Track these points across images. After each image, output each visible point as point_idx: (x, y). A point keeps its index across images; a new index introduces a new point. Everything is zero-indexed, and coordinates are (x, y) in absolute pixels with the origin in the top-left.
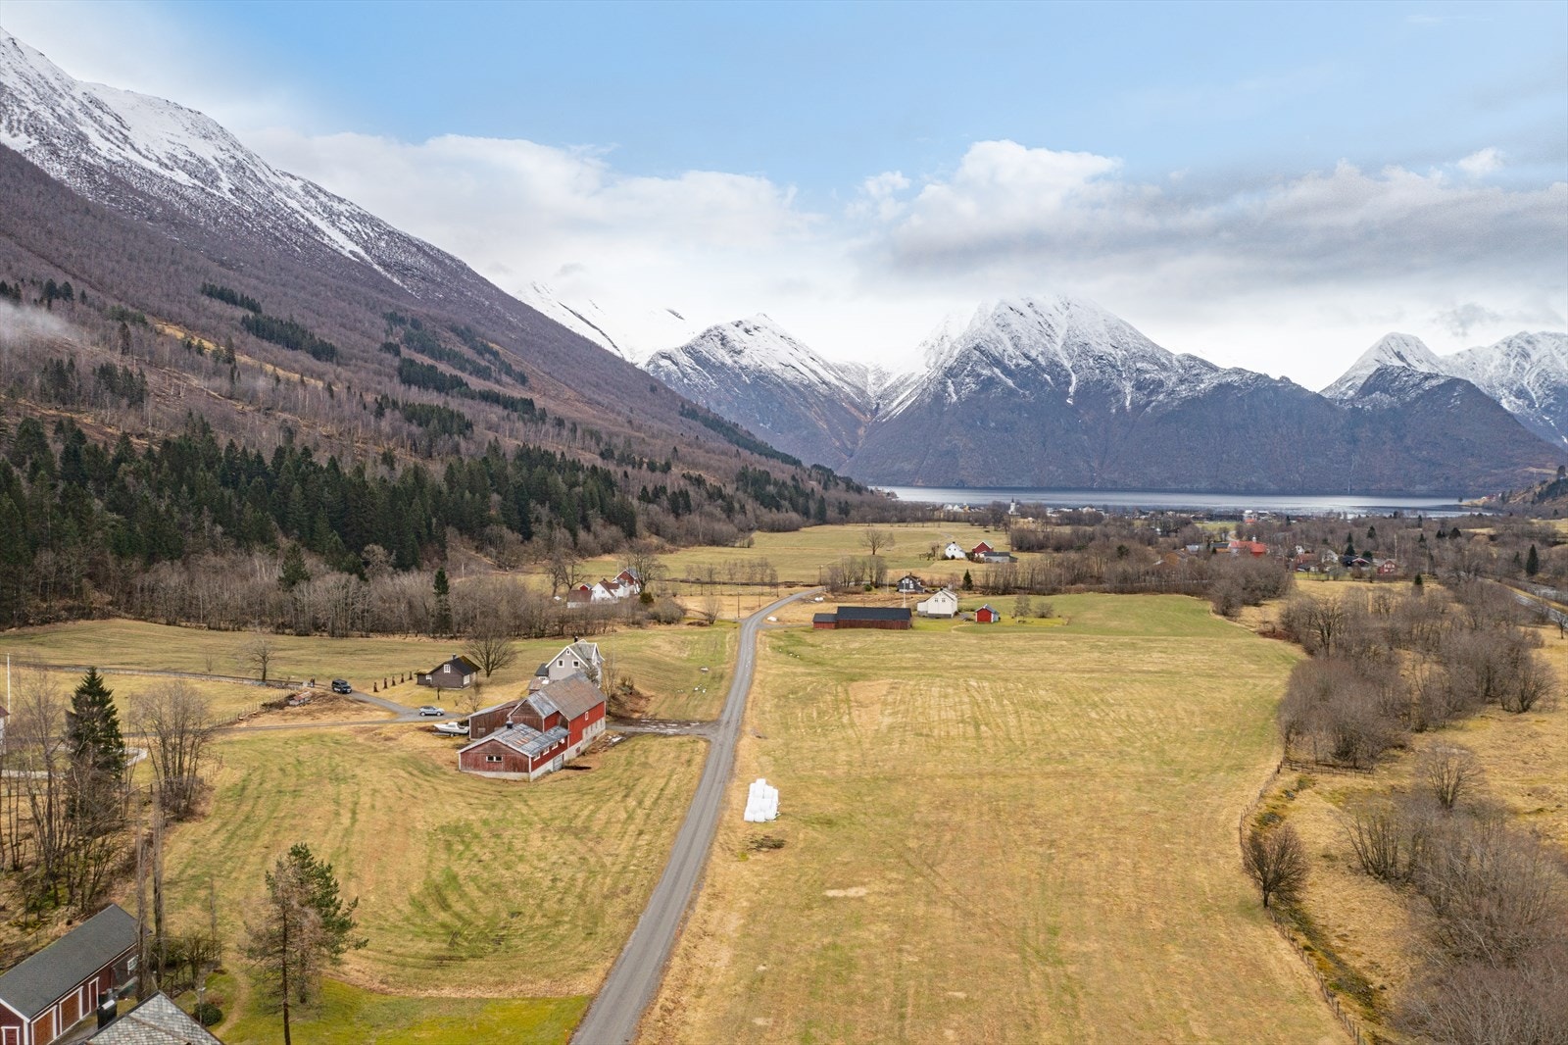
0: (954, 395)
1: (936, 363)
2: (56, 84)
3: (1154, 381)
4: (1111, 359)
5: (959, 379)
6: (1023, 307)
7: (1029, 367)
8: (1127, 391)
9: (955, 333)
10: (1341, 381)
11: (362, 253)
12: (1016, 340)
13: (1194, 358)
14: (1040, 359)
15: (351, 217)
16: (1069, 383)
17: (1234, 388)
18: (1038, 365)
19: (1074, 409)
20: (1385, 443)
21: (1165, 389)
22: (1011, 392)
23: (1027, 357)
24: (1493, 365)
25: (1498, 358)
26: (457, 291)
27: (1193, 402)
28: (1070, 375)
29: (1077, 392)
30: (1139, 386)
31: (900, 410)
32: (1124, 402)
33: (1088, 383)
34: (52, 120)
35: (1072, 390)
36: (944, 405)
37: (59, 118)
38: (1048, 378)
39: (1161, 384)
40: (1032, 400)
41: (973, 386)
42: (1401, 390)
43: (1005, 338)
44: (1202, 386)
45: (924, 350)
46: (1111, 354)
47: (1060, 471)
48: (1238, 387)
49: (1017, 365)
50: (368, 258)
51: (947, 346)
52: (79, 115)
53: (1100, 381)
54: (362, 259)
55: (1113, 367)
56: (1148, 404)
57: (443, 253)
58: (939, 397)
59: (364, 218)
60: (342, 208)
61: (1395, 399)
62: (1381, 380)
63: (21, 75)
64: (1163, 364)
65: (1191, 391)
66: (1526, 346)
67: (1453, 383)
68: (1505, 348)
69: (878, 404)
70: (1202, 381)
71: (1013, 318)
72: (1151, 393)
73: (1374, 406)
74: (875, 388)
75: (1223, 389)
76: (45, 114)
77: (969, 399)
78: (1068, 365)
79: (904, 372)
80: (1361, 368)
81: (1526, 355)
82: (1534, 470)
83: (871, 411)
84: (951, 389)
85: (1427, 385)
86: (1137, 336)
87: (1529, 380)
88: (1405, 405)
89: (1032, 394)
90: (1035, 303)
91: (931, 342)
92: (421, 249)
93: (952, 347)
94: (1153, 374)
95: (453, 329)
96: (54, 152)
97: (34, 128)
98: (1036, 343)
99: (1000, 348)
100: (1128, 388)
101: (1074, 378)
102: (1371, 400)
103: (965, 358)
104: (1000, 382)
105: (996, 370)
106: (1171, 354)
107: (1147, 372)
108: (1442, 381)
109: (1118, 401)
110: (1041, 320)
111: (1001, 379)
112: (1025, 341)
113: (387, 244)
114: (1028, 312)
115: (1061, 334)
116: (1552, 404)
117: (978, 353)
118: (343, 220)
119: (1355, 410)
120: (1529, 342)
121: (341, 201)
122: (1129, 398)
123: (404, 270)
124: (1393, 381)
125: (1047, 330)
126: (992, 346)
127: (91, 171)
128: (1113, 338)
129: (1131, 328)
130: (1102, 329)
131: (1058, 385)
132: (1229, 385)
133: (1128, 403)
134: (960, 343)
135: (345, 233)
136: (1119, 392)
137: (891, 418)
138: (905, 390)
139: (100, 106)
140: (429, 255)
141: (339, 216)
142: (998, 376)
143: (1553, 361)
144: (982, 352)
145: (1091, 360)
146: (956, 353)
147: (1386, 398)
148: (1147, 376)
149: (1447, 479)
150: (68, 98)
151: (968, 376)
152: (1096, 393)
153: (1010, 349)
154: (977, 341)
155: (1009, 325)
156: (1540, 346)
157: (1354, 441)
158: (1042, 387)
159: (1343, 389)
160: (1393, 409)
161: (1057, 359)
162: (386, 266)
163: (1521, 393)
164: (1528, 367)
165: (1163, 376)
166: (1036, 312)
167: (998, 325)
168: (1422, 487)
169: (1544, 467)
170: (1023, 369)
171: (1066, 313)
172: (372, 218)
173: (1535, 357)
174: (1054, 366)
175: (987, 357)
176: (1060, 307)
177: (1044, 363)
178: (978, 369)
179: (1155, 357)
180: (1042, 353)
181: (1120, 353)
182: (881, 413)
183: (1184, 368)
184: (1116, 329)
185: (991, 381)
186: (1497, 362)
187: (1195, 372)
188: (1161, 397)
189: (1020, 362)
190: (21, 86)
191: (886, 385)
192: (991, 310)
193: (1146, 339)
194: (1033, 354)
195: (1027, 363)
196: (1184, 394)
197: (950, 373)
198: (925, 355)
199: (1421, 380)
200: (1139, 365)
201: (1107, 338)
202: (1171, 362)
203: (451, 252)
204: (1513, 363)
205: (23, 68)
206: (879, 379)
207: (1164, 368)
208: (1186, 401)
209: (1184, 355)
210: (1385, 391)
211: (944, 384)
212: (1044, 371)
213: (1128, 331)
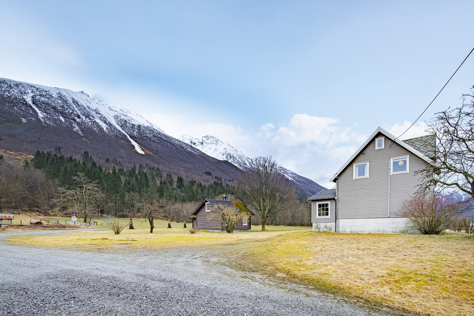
2: (242, 156)
11: (293, 179)
15: (291, 173)
26: (311, 185)
34: (241, 161)
37: (242, 161)
50: (294, 180)
52: (245, 160)
54: (292, 180)
57: (308, 179)
59: (293, 173)
60: (289, 172)
63: (237, 155)
76: (240, 160)
92: (304, 178)
95: (310, 191)
96: (241, 166)
97: (238, 163)
113: (297, 177)
118: (289, 174)
121: (289, 171)
123: (300, 182)
127: (246, 168)
135: (290, 176)
139: (249, 158)
140: (305, 179)
141: (289, 173)
150: (244, 158)
162: (297, 181)
172: (295, 173)
190: (237, 156)
203: (310, 179)
205: (237, 154)
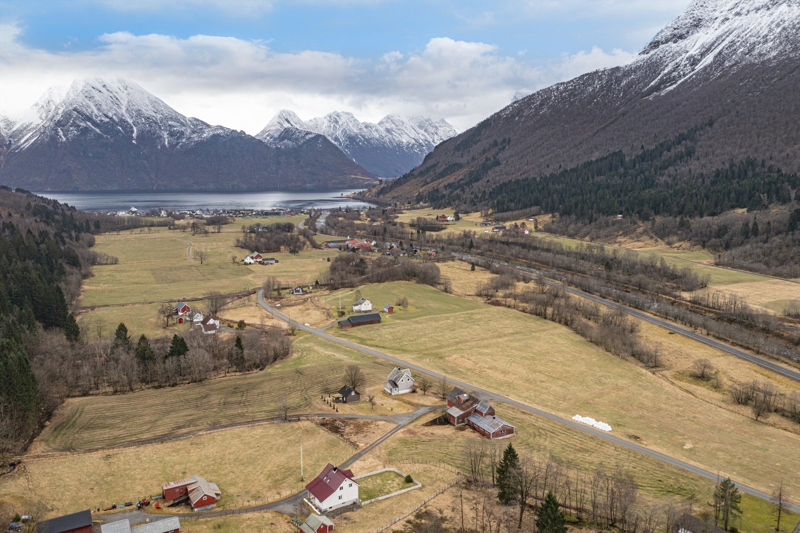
0: (63, 137)
1: (47, 117)
3: (179, 132)
4: (154, 119)
5: (65, 128)
6: (100, 87)
7: (108, 122)
8: (165, 137)
9: (58, 100)
10: (263, 132)
12: (98, 106)
13: (198, 120)
14: (114, 117)
16: (133, 132)
17: (221, 136)
18: (114, 121)
19: (137, 146)
20: (292, 165)
21: (185, 136)
22: (100, 136)
23: (107, 116)
24: (324, 126)
25: (326, 123)
27: (201, 144)
28: (132, 127)
29: (138, 137)
30: (171, 134)
31: (27, 145)
32: (164, 143)
33: (143, 132)
35: (134, 135)
36: (58, 143)
38: (120, 128)
39: (182, 133)
40: (112, 140)
41: (76, 132)
42: (297, 139)
43: (92, 105)
44: (205, 135)
45: (36, 108)
46: (154, 116)
47: (134, 180)
48: (223, 136)
49: (101, 121)
51: (53, 108)
53: (150, 131)
55: (156, 123)
56: (178, 143)
58: (54, 138)
61: (294, 143)
62: (287, 134)
64: (182, 123)
65: (199, 137)
66: (337, 117)
67: (318, 136)
68: (328, 118)
69: (10, 141)
70: (204, 132)
71: (95, 94)
72: (178, 138)
73: (285, 147)
74: (6, 131)
75: (216, 137)
77: (74, 140)
78: (130, 121)
79: (26, 121)
80: (272, 126)
81: (337, 122)
82: (353, 176)
83: (6, 145)
84: (61, 133)
85: (307, 137)
86: (166, 107)
87: (339, 133)
88: (299, 146)
89: (112, 137)
90: (107, 85)
91: (41, 104)
93: (57, 108)
94: (178, 128)
98: (111, 108)
99: (90, 110)
100: (165, 135)
101: (135, 129)
102: (283, 144)
103: (67, 116)
104: (92, 130)
105: (88, 123)
106: (185, 117)
107: (174, 127)
108: (314, 135)
109: (161, 142)
110: (111, 95)
111: (92, 128)
112: (104, 107)
114: (103, 90)
115: (124, 103)
116: (348, 144)
117: (76, 113)
119: (277, 148)
120: (338, 116)
122: (167, 140)
124: (293, 135)
125: (116, 101)
126: (84, 109)
128: (154, 107)
129: (163, 102)
130: (147, 102)
131: (127, 133)
132: (218, 135)
133: (166, 143)
134: (62, 106)
136: (161, 137)
137: (21, 149)
138: (28, 133)
142: (90, 127)
143: (347, 125)
144: (78, 112)
145: (143, 119)
146: (60, 112)
147: (290, 143)
148: (175, 129)
149: (319, 181)
151: (71, 126)
152: (149, 137)
153: (96, 111)
154: (74, 106)
155: (93, 97)
156: (342, 118)
157: (279, 163)
158: (118, 134)
159: (265, 136)
160: (293, 148)
161: (124, 118)
163: (336, 139)
164: (338, 127)
165: (183, 129)
166: (108, 90)
167: (86, 97)
168: (310, 185)
169: (357, 175)
170: (105, 123)
171: (126, 92)
173: (340, 123)
174: (122, 122)
175: (82, 115)
176: (122, 88)
177: (117, 120)
178: (77, 122)
179: (177, 118)
180: (115, 115)
181: (159, 116)
182: (13, 147)
183: (193, 125)
184: (155, 102)
185: (86, 130)
186: (326, 125)
187: (200, 127)
188: (184, 140)
189: (103, 119)
191: (14, 129)
192: (81, 88)
193: (171, 108)
194: (110, 115)
195: (107, 120)
196: (196, 139)
197: (59, 124)
198: (38, 111)
199: (305, 135)
200: (170, 123)
201: (150, 107)
202: (186, 121)
204: (332, 125)
206: (8, 125)
207: (183, 125)
208: (197, 143)
209: (193, 118)
210: (289, 139)
211: (56, 130)
212: (117, 124)
213: (161, 104)
